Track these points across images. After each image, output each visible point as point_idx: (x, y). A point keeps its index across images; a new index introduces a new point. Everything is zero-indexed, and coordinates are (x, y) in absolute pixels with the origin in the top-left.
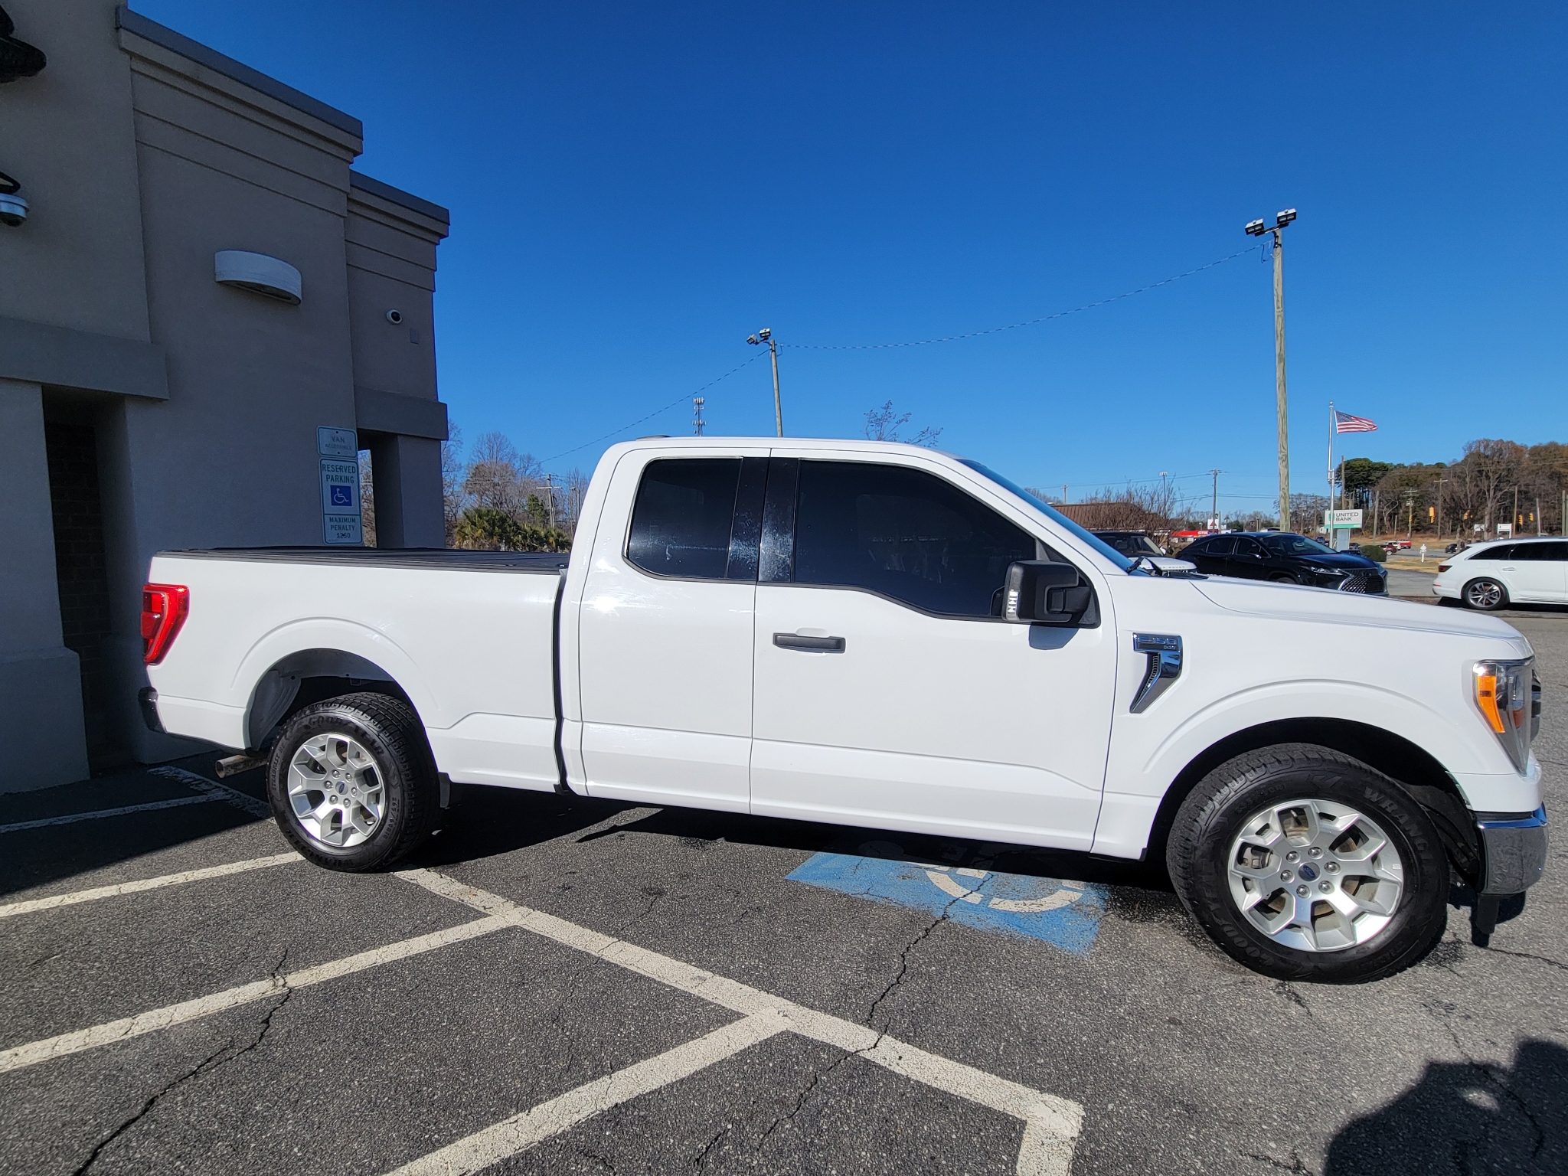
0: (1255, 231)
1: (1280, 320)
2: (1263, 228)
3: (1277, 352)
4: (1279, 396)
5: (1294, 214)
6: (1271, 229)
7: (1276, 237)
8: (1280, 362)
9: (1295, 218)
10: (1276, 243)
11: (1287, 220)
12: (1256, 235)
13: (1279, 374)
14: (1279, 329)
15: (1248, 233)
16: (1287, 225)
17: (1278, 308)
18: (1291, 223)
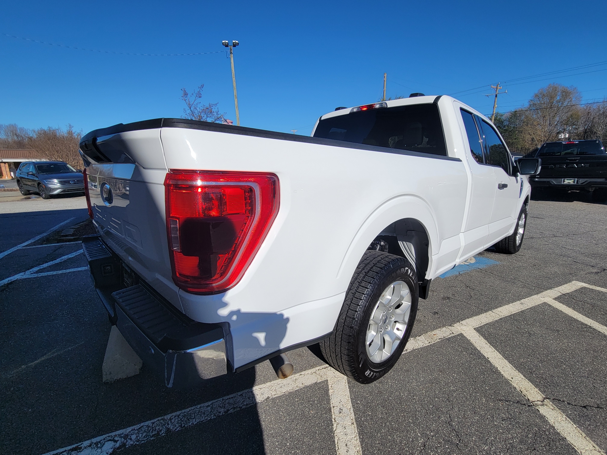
0: (225, 45)
1: (235, 83)
2: (228, 45)
3: (235, 95)
4: (237, 111)
5: (238, 43)
6: (230, 46)
7: (231, 50)
8: (236, 98)
9: (238, 45)
10: (231, 52)
11: (236, 45)
12: (226, 46)
13: (236, 103)
14: (235, 86)
15: (223, 45)
16: (235, 46)
17: (234, 78)
18: (237, 46)
